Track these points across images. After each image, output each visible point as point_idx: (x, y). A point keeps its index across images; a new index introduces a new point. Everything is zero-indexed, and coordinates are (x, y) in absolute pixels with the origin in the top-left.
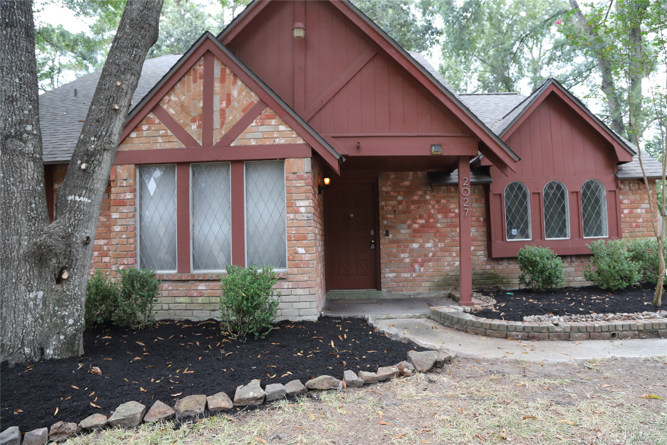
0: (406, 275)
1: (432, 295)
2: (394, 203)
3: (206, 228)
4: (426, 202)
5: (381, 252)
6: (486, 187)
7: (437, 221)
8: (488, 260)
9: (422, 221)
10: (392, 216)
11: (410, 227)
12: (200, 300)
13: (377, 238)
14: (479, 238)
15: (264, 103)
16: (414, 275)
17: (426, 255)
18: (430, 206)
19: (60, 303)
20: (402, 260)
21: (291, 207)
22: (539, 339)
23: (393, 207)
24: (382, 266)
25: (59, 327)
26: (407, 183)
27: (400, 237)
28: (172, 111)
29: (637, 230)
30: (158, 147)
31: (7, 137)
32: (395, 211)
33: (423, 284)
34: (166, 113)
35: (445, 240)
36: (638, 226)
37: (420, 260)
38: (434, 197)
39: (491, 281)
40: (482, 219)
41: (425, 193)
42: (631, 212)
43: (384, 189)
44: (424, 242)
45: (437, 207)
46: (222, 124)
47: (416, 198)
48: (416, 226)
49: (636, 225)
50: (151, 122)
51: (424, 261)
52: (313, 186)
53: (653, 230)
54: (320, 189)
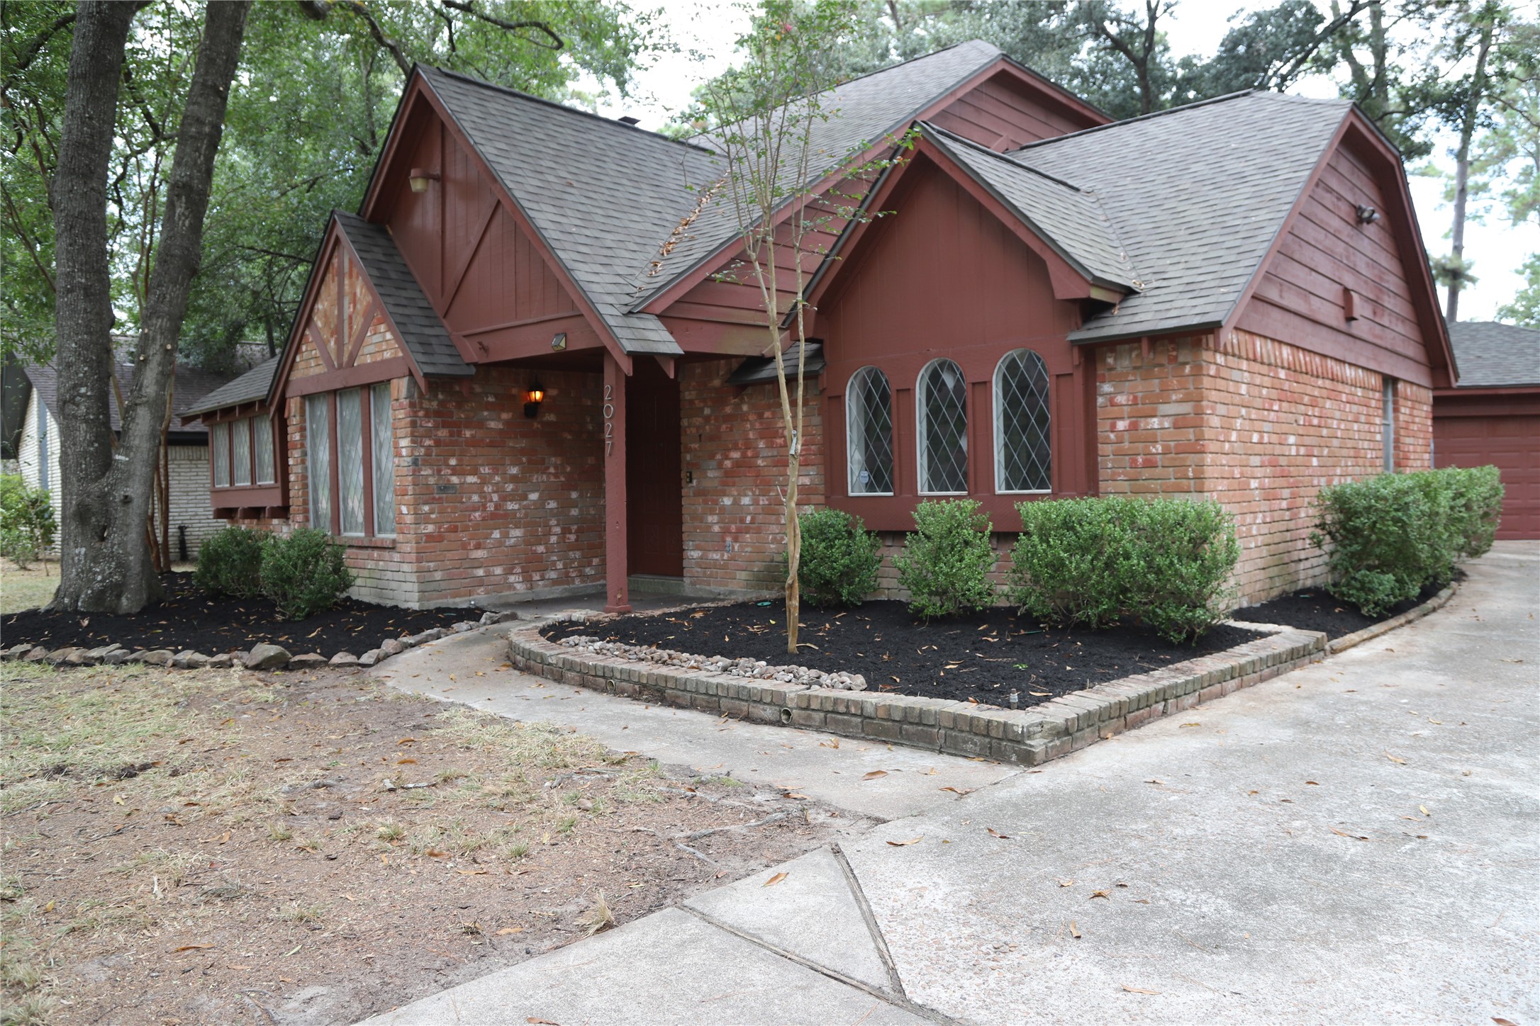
0: (715, 556)
2: (699, 421)
4: (744, 417)
5: (683, 512)
7: (757, 455)
9: (736, 455)
10: (696, 446)
11: (720, 465)
15: (376, 304)
16: (726, 556)
17: (742, 521)
18: (748, 426)
19: (95, 560)
20: (709, 528)
21: (397, 449)
23: (698, 428)
24: (685, 536)
25: (91, 581)
26: (717, 383)
27: (707, 484)
28: (319, 324)
29: (1147, 473)
30: (312, 372)
32: (700, 436)
33: (738, 575)
34: (317, 329)
35: (769, 491)
36: (1150, 464)
37: (733, 528)
38: (752, 406)
41: (740, 401)
42: (1134, 427)
43: (687, 395)
44: (739, 495)
45: (757, 426)
48: (728, 463)
49: (1144, 461)
50: (308, 342)
51: (739, 531)
52: (427, 415)
53: (1191, 474)
54: (532, 409)
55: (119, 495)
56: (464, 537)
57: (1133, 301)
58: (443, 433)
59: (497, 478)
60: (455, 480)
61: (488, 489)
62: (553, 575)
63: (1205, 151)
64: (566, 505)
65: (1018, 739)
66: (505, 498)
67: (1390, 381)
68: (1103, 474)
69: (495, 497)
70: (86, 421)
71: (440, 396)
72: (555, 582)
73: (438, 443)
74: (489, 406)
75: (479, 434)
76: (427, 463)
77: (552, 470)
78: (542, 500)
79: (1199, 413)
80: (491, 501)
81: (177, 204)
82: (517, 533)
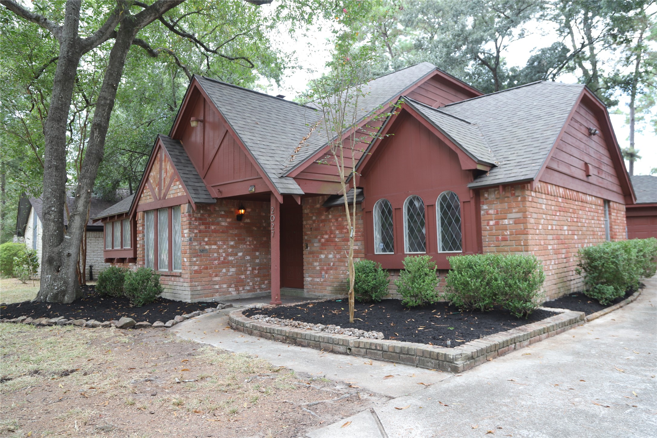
0: (317, 280)
2: (311, 222)
4: (330, 221)
5: (304, 261)
7: (335, 236)
9: (326, 237)
10: (309, 233)
11: (319, 241)
15: (175, 173)
16: (322, 280)
17: (329, 265)
18: (332, 224)
20: (315, 268)
21: (183, 234)
23: (310, 225)
24: (304, 271)
25: (52, 290)
26: (318, 206)
27: (314, 249)
29: (503, 243)
30: (148, 202)
32: (311, 228)
33: (327, 288)
34: (150, 183)
35: (341, 252)
36: (504, 240)
37: (325, 268)
38: (333, 216)
41: (328, 213)
42: (497, 224)
43: (305, 212)
44: (328, 253)
45: (335, 224)
46: (164, 186)
48: (323, 240)
49: (502, 238)
51: (328, 269)
52: (196, 220)
53: (522, 244)
54: (240, 217)
55: (66, 253)
56: (210, 271)
57: (495, 170)
58: (202, 227)
59: (225, 246)
60: (207, 247)
61: (221, 251)
62: (248, 288)
63: (523, 106)
64: (254, 258)
65: (451, 361)
66: (228, 255)
67: (607, 202)
68: (484, 244)
69: (224, 255)
70: (54, 222)
71: (201, 212)
72: (249, 291)
73: (200, 231)
74: (222, 216)
75: (218, 228)
76: (195, 240)
77: (248, 243)
78: (244, 256)
79: (525, 217)
80: (222, 256)
81: (95, 132)
82: (233, 270)
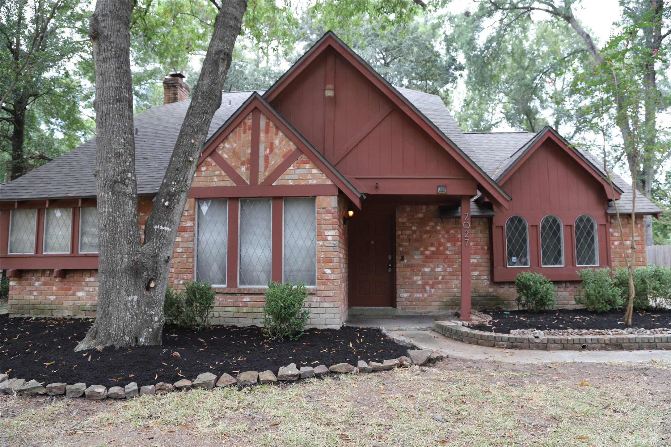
0: (418, 295)
1: (441, 313)
2: (409, 232)
3: (251, 251)
4: (437, 232)
5: (397, 275)
6: (490, 220)
7: (446, 249)
8: (491, 284)
9: (433, 249)
10: (407, 244)
11: (422, 253)
12: (245, 310)
13: (394, 262)
14: (483, 264)
15: (300, 151)
16: (426, 295)
17: (436, 278)
18: (441, 236)
19: (149, 305)
20: (415, 282)
21: (321, 236)
22: (521, 348)
23: (408, 236)
24: (398, 287)
25: (148, 322)
26: (420, 215)
27: (413, 262)
28: (225, 156)
30: (214, 184)
31: (115, 182)
32: (409, 239)
33: (433, 303)
34: (221, 157)
35: (453, 265)
36: (627, 257)
37: (431, 282)
38: (444, 227)
39: (494, 303)
40: (486, 248)
41: (437, 224)
42: (621, 244)
43: (400, 220)
44: (435, 267)
45: (446, 236)
46: (266, 167)
47: (428, 228)
48: (428, 253)
49: (625, 255)
50: (208, 165)
51: (434, 283)
52: (339, 219)
54: (345, 220)
55: (163, 256)
76: (339, 246)
81: (221, 64)
